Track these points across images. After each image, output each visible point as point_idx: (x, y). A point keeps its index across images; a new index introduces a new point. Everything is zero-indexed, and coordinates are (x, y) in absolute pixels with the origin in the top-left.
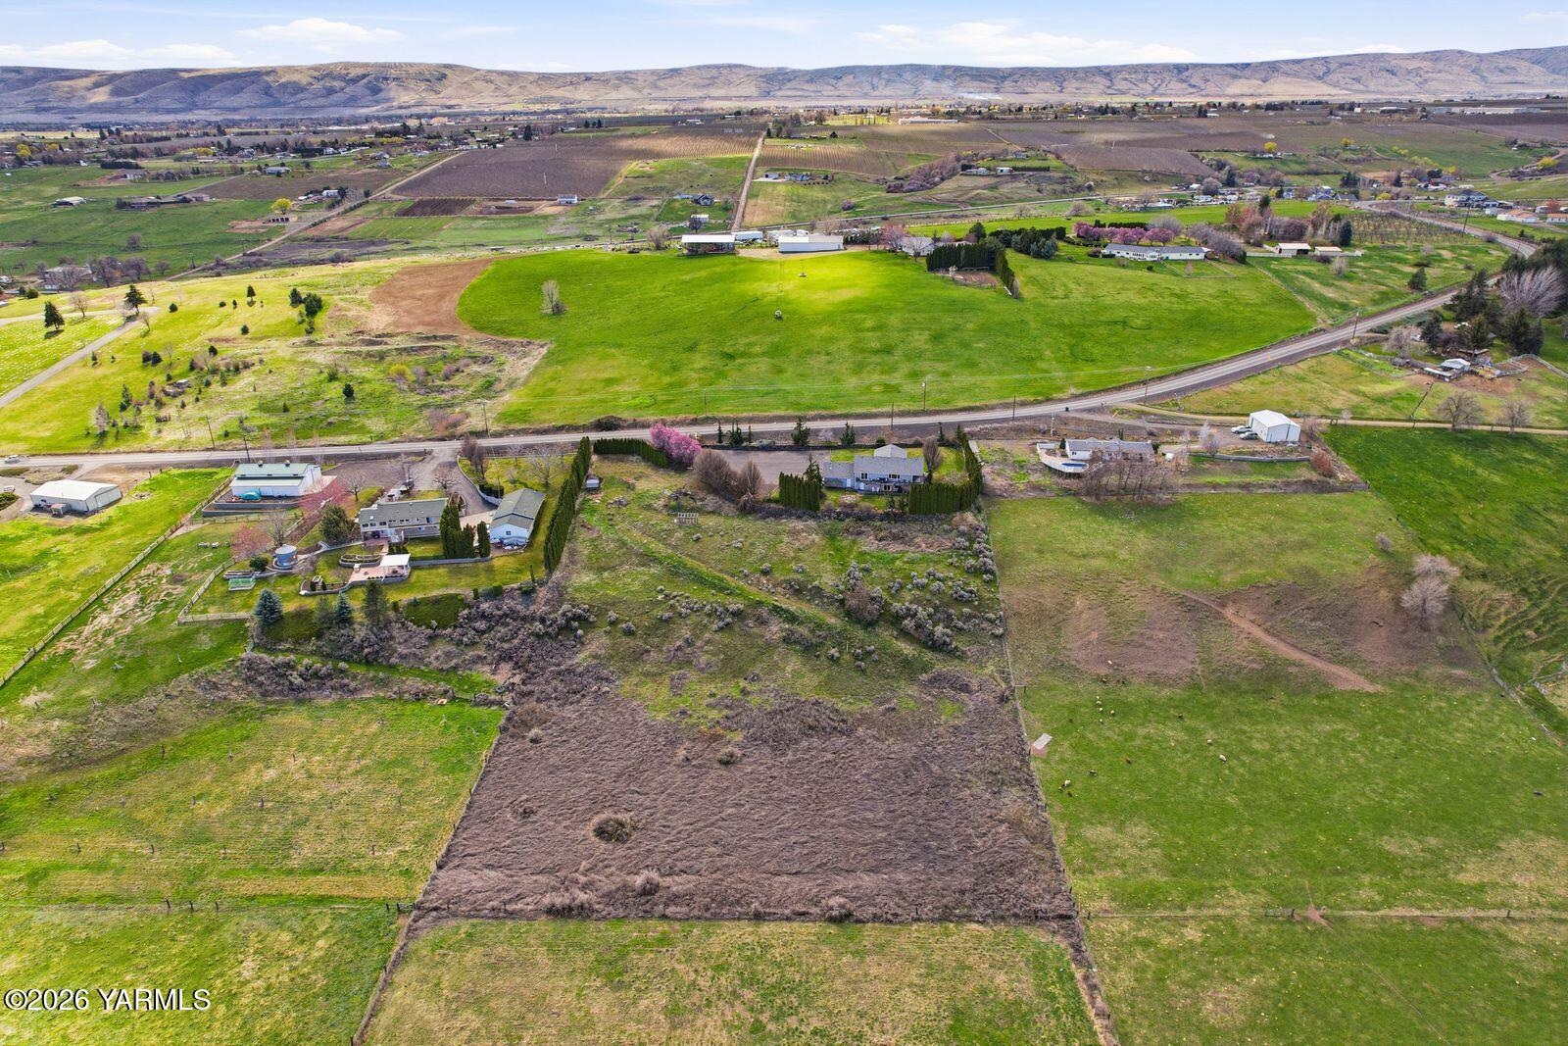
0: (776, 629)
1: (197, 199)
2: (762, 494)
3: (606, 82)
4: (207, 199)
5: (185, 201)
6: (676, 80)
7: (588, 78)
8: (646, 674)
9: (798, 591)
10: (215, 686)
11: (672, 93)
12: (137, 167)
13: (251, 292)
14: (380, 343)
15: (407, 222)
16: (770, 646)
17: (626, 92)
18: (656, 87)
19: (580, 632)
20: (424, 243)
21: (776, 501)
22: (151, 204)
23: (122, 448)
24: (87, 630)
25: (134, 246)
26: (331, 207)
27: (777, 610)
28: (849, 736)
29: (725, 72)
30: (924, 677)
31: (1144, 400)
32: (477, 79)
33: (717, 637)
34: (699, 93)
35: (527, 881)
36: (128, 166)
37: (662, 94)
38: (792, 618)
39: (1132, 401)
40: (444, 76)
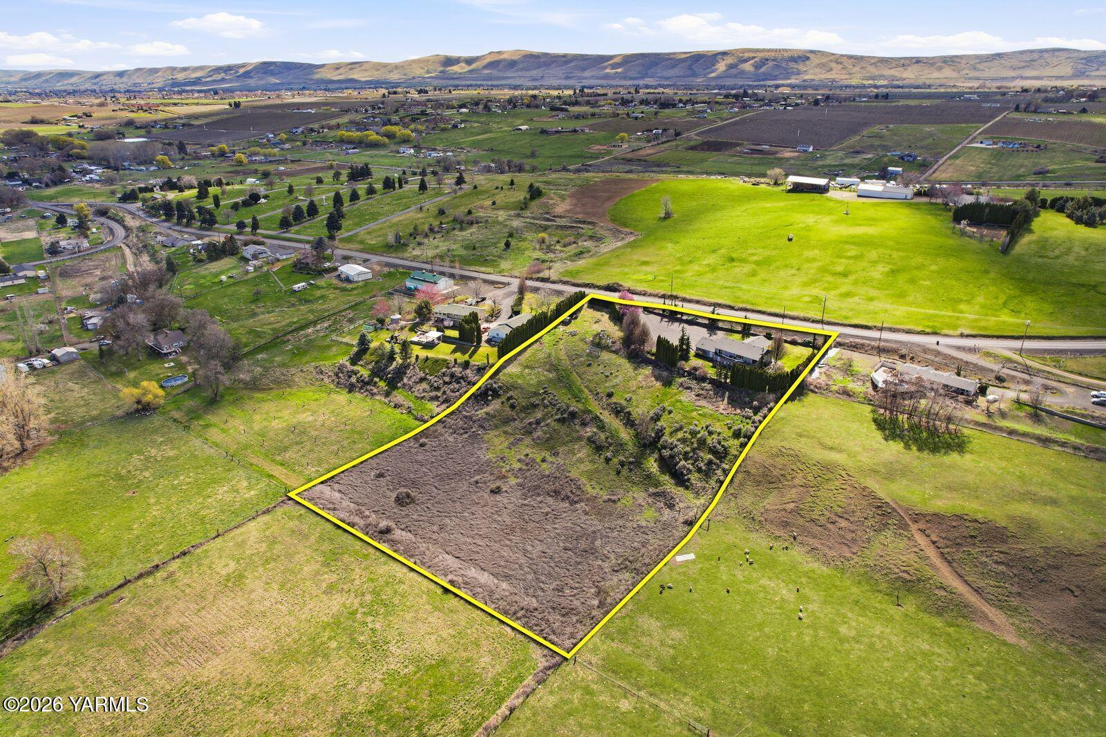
0: (590, 431)
1: (582, 130)
2: (647, 348)
3: (932, 64)
4: (587, 131)
5: (575, 131)
6: (996, 63)
7: (918, 61)
8: (505, 432)
9: (618, 411)
10: (321, 373)
11: (987, 74)
12: (566, 110)
13: (512, 183)
14: (552, 221)
15: (691, 154)
16: (580, 438)
17: (947, 72)
18: (975, 69)
19: (490, 398)
20: (690, 169)
21: (653, 355)
22: (557, 132)
23: (393, 255)
24: (302, 332)
25: (533, 155)
26: (649, 142)
27: (596, 418)
28: (571, 505)
29: (1046, 55)
30: (652, 490)
31: (1021, 351)
32: (831, 61)
33: (553, 424)
34: (1013, 74)
35: (346, 503)
36: (562, 110)
37: (977, 74)
38: (602, 427)
39: (1010, 349)
40: (808, 58)
